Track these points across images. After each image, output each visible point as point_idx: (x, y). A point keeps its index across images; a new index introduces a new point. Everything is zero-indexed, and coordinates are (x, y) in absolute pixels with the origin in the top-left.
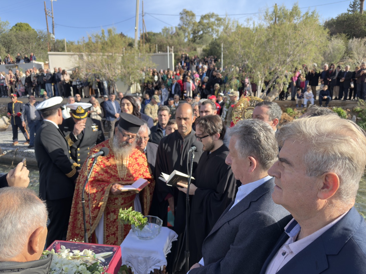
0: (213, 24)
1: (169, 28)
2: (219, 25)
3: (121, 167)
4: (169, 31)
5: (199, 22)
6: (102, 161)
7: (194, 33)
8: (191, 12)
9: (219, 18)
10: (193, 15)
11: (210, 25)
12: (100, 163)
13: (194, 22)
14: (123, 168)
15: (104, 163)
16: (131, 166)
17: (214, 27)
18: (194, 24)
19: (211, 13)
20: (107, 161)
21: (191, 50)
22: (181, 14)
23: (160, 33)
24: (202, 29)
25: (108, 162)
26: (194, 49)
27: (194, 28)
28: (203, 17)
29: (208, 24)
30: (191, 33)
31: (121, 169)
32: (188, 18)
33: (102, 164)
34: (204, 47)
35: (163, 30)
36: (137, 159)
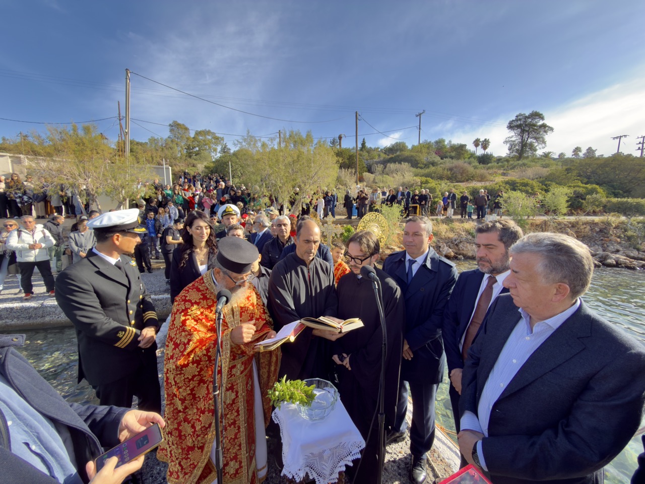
0: (210, 142)
1: (158, 138)
2: (216, 144)
3: (231, 316)
4: (158, 142)
5: (194, 138)
6: (202, 313)
7: (188, 148)
8: (183, 125)
9: (216, 136)
10: (187, 129)
11: (207, 142)
12: (200, 317)
13: (187, 136)
14: (235, 317)
15: (206, 316)
16: (245, 310)
17: (212, 145)
18: (188, 139)
19: (207, 130)
20: (209, 311)
21: (188, 165)
22: (170, 125)
23: (146, 143)
24: (198, 146)
25: (211, 312)
26: (192, 165)
27: (189, 144)
28: (198, 133)
29: (204, 141)
30: (184, 148)
31: (232, 319)
32: (180, 131)
33: (203, 318)
34: (205, 164)
35: (150, 140)
36: (250, 299)
